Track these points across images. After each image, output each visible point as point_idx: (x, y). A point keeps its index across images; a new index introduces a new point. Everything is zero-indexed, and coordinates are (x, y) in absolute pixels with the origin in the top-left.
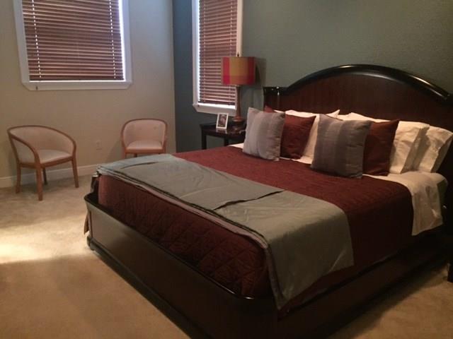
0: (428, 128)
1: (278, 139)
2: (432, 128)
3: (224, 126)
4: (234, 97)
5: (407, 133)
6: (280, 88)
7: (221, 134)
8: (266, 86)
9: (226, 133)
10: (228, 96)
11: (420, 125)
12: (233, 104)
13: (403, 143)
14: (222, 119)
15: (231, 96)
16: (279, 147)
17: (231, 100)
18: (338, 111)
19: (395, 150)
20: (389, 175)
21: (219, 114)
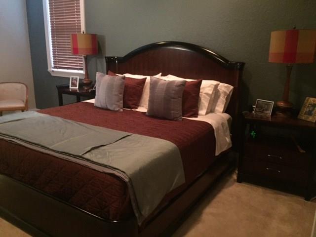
0: (219, 84)
1: (120, 95)
2: (221, 84)
3: (76, 86)
4: (82, 64)
5: (208, 88)
6: (118, 57)
7: (74, 93)
8: (107, 56)
9: (78, 91)
10: (77, 63)
11: (214, 82)
12: (82, 69)
13: (205, 95)
14: (73, 81)
15: (80, 63)
16: (122, 101)
17: (80, 66)
18: (161, 74)
19: (200, 99)
20: (199, 116)
21: (71, 77)
